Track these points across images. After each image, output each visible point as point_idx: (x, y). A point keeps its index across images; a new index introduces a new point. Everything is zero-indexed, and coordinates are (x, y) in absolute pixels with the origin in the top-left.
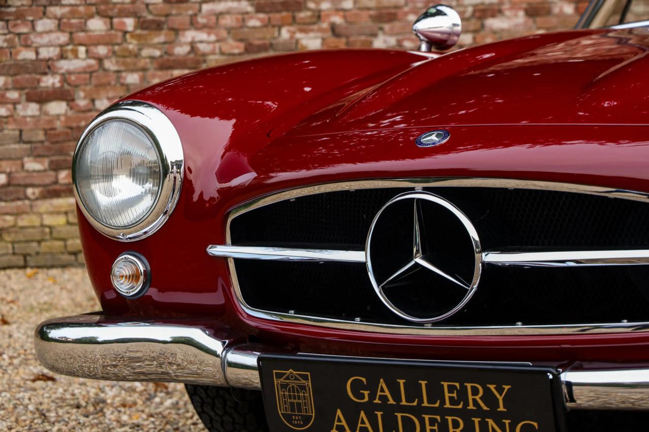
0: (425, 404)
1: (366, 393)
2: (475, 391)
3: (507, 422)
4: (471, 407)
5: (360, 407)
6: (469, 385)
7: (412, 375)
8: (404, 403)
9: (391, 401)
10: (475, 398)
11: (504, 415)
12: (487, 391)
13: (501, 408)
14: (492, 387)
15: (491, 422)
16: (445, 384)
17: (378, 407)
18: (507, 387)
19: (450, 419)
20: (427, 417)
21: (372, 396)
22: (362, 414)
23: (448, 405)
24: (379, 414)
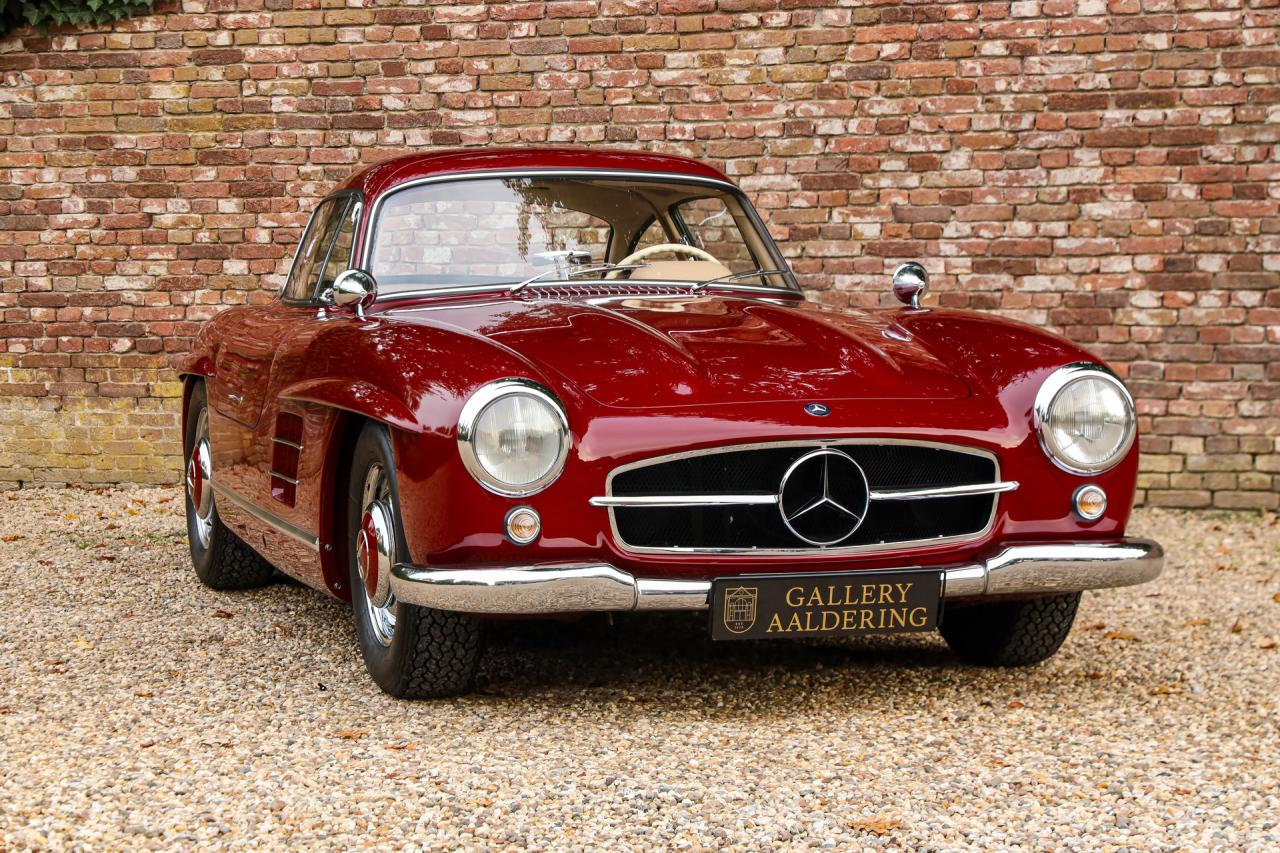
0: (847, 603)
1: (801, 599)
2: (886, 590)
3: (905, 610)
4: (881, 601)
5: (794, 610)
6: (882, 586)
7: (840, 583)
8: (831, 603)
9: (821, 603)
10: (885, 595)
11: (904, 605)
12: (895, 589)
13: (903, 600)
14: (899, 586)
15: (893, 611)
16: (865, 587)
17: (809, 609)
18: (909, 585)
19: (863, 612)
20: (846, 612)
21: (805, 602)
22: (795, 616)
23: (864, 602)
24: (809, 614)
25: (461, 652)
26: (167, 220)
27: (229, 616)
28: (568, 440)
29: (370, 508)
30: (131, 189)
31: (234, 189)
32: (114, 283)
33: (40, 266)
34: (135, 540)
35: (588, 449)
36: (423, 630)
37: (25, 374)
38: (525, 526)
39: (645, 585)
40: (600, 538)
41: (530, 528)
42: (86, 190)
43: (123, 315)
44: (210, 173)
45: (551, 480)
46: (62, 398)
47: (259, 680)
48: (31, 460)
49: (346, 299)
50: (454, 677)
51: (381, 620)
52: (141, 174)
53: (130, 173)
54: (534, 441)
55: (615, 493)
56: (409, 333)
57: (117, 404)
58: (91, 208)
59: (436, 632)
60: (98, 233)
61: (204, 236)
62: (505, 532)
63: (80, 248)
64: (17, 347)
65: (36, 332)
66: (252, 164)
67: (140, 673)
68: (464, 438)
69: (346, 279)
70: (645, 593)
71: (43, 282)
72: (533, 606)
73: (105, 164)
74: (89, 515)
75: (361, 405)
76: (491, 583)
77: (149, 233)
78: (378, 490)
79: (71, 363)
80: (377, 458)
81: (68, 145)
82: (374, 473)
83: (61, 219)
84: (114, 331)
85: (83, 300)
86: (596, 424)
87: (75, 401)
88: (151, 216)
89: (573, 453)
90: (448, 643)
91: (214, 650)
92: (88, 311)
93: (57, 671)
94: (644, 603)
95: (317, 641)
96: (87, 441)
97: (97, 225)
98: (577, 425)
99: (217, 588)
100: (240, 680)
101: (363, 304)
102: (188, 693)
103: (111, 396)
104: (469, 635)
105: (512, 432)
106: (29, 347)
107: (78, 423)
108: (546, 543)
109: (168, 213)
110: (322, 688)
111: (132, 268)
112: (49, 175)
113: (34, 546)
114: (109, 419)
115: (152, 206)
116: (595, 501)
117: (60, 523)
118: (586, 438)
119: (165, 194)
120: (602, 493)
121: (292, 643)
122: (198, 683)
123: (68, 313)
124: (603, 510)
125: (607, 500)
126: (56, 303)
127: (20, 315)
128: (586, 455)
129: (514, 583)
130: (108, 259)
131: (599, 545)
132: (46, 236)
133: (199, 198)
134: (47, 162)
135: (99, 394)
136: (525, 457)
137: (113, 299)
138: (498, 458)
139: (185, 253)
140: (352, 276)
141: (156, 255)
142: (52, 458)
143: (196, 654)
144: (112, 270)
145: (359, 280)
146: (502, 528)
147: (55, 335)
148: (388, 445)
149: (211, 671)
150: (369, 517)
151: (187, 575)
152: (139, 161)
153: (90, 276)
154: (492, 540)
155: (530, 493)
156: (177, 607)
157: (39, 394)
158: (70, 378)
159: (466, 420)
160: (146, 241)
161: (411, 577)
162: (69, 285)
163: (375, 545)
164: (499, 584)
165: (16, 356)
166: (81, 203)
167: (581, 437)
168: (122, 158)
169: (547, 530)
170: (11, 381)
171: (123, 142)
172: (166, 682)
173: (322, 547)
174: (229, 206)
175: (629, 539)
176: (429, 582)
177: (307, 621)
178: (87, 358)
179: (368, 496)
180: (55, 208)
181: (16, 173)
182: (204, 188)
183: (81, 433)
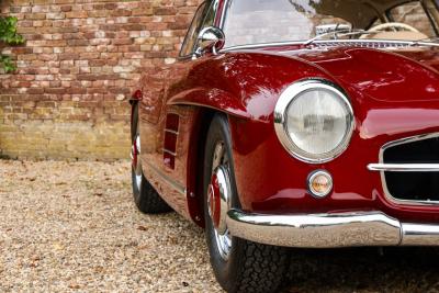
25: (274, 268)
26: (140, 40)
27: (145, 230)
28: (354, 123)
29: (216, 170)
30: (124, 27)
31: (170, 26)
32: (117, 69)
33: (86, 62)
34: (117, 186)
35: (366, 130)
36: (249, 253)
37: (79, 110)
38: (321, 184)
39: (408, 227)
40: (375, 193)
41: (326, 185)
42: (105, 28)
43: (121, 84)
44: (159, 19)
45: (340, 152)
46: (95, 121)
47: (148, 276)
48: (81, 149)
49: (206, 44)
50: (270, 283)
51: (223, 243)
52: (129, 20)
53: (124, 20)
54: (329, 123)
55: (385, 161)
56: (244, 57)
57: (119, 124)
58: (107, 36)
59: (258, 255)
60: (110, 47)
61: (156, 48)
62: (308, 188)
63: (103, 54)
64: (76, 98)
65: (83, 92)
66: (178, 14)
67: (80, 268)
68: (279, 121)
69: (206, 32)
70: (408, 233)
71: (86, 69)
72: (327, 242)
73: (114, 16)
74: (101, 173)
75: (213, 103)
76: (297, 225)
77: (132, 46)
78: (222, 158)
79: (99, 105)
80: (221, 138)
81: (98, 8)
82: (219, 149)
83: (95, 41)
84: (116, 91)
85: (104, 77)
86: (372, 113)
87: (100, 123)
88: (133, 39)
89: (356, 133)
90: (266, 262)
91: (130, 251)
92: (106, 82)
93: (33, 265)
94: (407, 241)
95: (190, 248)
96: (105, 140)
97: (110, 43)
98: (359, 114)
99: (145, 212)
100: (136, 277)
101: (216, 47)
102: (102, 286)
103: (115, 120)
104: (280, 256)
105: (313, 116)
106: (81, 98)
107: (101, 132)
108: (336, 196)
109: (141, 37)
110: (185, 284)
111: (125, 62)
112: (89, 21)
113: (68, 188)
114: (114, 131)
115: (134, 34)
116: (371, 167)
117: (85, 177)
118: (366, 122)
119: (139, 29)
120: (377, 162)
121: (176, 248)
122: (112, 278)
123: (98, 83)
124: (377, 173)
125: (380, 166)
126: (92, 79)
127: (77, 84)
128: (365, 134)
129: (314, 225)
130: (114, 59)
131: (374, 198)
132: (89, 48)
133: (154, 29)
134: (89, 15)
135: (111, 120)
136: (322, 133)
137: (116, 77)
138: (303, 135)
139: (148, 55)
140: (210, 31)
141: (135, 57)
142: (90, 148)
143: (119, 255)
144: (116, 64)
145: (214, 33)
146: (305, 185)
147: (92, 93)
148: (227, 128)
149: (123, 268)
150: (215, 177)
151: (131, 205)
152: (128, 14)
153: (106, 67)
154: (298, 194)
155: (326, 160)
156: (121, 223)
157: (85, 119)
158: (98, 112)
159: (280, 108)
160: (131, 50)
161: (241, 219)
162: (98, 70)
163: (218, 194)
164: (303, 226)
165: (75, 103)
166: (103, 33)
167: (362, 121)
168: (120, 13)
169: (337, 187)
170: (73, 113)
171: (121, 6)
172: (93, 276)
173: (188, 194)
174: (167, 34)
175: (395, 194)
176: (253, 223)
177: (187, 234)
178: (105, 103)
179: (216, 163)
180: (92, 36)
181: (75, 20)
182: (156, 26)
183: (103, 137)
